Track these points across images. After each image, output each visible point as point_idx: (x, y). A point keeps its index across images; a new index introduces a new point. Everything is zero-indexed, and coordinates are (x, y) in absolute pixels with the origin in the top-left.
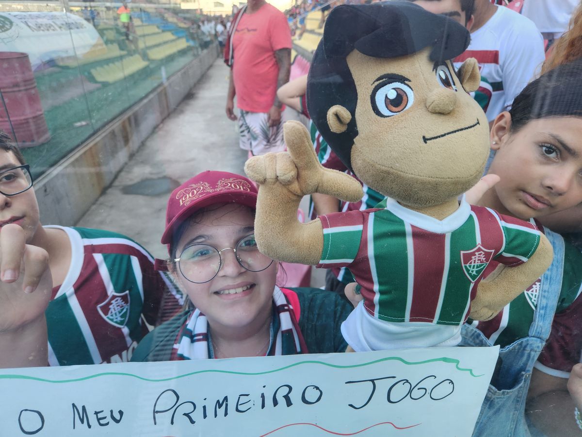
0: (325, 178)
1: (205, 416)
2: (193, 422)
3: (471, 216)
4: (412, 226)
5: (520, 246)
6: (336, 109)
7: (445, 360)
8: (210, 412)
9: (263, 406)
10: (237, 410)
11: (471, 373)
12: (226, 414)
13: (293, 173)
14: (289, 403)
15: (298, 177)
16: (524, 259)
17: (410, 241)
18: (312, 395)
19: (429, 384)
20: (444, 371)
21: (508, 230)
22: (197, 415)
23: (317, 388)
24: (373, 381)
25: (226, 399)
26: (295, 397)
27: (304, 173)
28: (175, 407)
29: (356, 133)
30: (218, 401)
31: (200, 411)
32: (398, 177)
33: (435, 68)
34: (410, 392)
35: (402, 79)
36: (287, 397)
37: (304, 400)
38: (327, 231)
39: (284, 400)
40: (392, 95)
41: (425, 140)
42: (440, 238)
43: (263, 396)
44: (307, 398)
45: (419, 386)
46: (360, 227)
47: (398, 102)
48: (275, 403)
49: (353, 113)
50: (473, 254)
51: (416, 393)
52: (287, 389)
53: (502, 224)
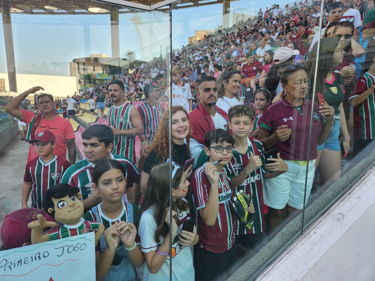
0: (48, 224)
1: (15, 266)
2: (11, 269)
3: (83, 223)
4: (69, 229)
5: (95, 227)
6: (50, 209)
7: (81, 238)
8: (16, 265)
9: (32, 261)
10: (25, 263)
11: (89, 240)
12: (21, 265)
13: (40, 224)
14: (40, 258)
15: (41, 225)
16: (97, 230)
17: (69, 232)
18: (46, 255)
19: (79, 246)
20: (82, 241)
21: (91, 224)
22: (12, 267)
23: (47, 252)
24: (63, 247)
25: (21, 260)
26: (41, 256)
27: (43, 224)
28: (6, 264)
29: (55, 212)
30: (19, 261)
31: (13, 264)
32: (64, 219)
33: (70, 197)
34: (74, 249)
35: (63, 201)
36: (39, 257)
37: (44, 257)
38: (49, 235)
39: (38, 258)
40: (62, 204)
41: (69, 212)
42: (75, 229)
43: (32, 257)
44: (45, 256)
45: (76, 247)
46: (58, 232)
47: (63, 205)
48: (36, 259)
49: (54, 209)
50: (84, 230)
51: (76, 249)
52: (39, 254)
53: (90, 223)
